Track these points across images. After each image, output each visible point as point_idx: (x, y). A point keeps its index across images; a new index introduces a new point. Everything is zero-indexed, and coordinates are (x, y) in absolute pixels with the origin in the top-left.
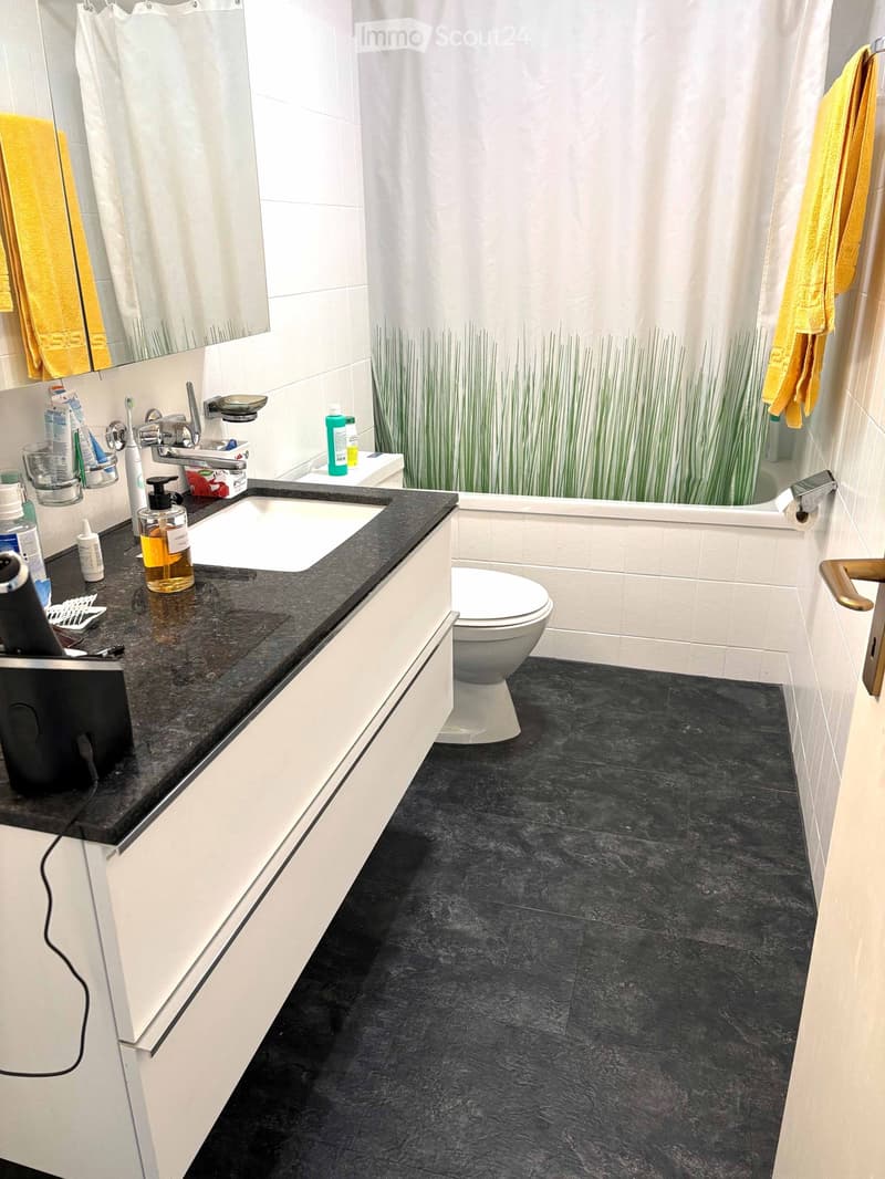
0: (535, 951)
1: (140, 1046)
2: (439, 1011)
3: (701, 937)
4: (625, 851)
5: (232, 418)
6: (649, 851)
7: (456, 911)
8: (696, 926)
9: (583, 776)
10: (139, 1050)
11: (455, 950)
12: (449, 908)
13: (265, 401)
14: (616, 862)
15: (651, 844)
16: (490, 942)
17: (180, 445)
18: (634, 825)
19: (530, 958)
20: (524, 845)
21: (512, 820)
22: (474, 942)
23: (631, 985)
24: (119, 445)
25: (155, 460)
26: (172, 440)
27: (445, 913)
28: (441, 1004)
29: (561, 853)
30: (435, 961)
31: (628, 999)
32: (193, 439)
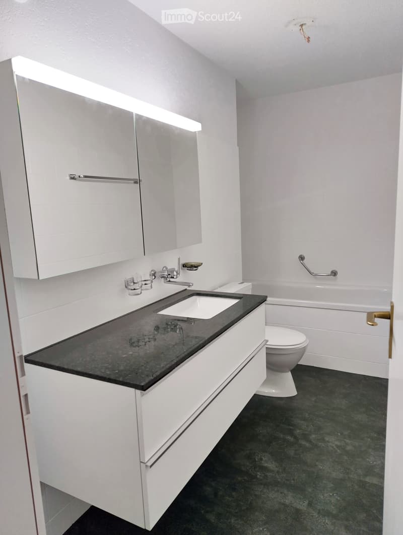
0: (296, 478)
1: (147, 464)
2: (256, 495)
3: (368, 479)
4: (338, 443)
5: (189, 269)
6: (347, 444)
7: (266, 459)
8: (366, 476)
9: (322, 413)
10: (147, 466)
11: (264, 473)
12: (263, 458)
13: (202, 264)
14: (333, 447)
15: (348, 441)
16: (278, 472)
17: (173, 278)
18: (342, 434)
19: (294, 480)
20: (295, 437)
21: (291, 428)
22: (272, 471)
23: (335, 495)
24: (154, 277)
25: (165, 282)
26: (170, 276)
27: (261, 459)
28: (257, 493)
29: (310, 442)
30: (255, 477)
31: (333, 500)
32: (177, 275)
